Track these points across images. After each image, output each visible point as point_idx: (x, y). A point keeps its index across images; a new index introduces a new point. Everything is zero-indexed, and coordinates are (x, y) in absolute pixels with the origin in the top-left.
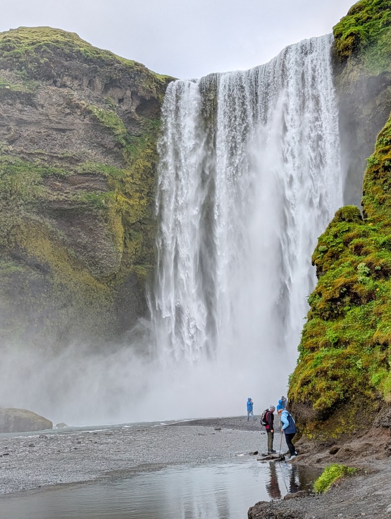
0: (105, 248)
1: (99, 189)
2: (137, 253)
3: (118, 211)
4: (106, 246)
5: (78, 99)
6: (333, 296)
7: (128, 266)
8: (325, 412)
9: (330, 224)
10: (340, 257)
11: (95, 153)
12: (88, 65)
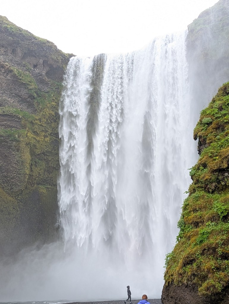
0: (16, 170)
1: (14, 127)
2: (40, 176)
3: (27, 144)
4: (16, 169)
5: (3, 61)
6: (220, 166)
7: (32, 185)
8: (213, 297)
9: (214, 99)
10: (226, 128)
11: (13, 101)
12: (13, 38)
